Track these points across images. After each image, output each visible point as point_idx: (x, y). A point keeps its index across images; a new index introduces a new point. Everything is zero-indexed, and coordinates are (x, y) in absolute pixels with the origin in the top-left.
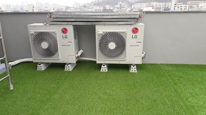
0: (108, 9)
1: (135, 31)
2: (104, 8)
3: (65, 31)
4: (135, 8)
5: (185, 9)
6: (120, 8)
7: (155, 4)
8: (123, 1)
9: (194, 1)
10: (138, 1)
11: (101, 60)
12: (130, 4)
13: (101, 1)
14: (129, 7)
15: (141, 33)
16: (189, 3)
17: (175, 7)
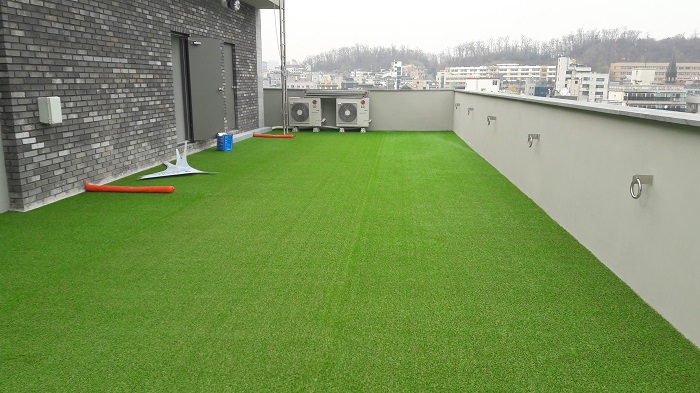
0: (360, 82)
1: (363, 102)
2: (347, 79)
3: (315, 102)
4: (445, 81)
5: (597, 87)
6: (399, 82)
7: (509, 69)
8: (407, 57)
9: (634, 61)
10: (457, 59)
11: (340, 123)
12: (430, 67)
13: (336, 58)
14: (425, 78)
15: (367, 105)
16: (617, 67)
17: (567, 79)
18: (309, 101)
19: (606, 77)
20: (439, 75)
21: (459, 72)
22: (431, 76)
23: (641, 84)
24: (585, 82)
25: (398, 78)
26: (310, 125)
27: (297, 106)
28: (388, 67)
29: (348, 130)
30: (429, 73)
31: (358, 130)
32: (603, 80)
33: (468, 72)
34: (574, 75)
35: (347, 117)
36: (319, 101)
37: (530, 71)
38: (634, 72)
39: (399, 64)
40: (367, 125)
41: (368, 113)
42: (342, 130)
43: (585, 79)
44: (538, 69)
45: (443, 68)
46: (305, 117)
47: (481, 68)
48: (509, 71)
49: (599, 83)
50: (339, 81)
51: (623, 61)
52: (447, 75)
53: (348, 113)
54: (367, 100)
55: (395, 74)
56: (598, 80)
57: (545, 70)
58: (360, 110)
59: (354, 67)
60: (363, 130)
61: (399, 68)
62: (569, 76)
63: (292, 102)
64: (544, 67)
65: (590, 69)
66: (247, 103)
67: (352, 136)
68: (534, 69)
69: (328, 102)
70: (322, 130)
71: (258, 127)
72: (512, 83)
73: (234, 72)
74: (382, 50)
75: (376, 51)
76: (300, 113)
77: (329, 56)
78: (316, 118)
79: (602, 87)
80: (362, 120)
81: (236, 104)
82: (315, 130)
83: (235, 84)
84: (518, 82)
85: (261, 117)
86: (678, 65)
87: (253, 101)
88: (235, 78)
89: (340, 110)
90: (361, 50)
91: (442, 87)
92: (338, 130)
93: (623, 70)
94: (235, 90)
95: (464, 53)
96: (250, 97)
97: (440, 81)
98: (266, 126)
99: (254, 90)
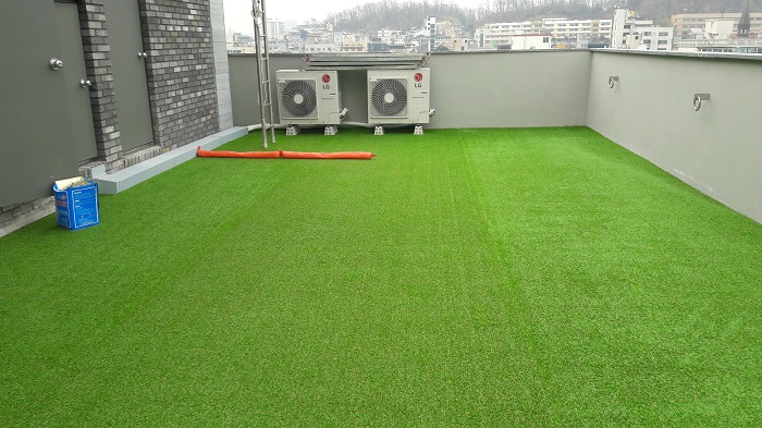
0: (389, 43)
1: (419, 77)
2: (374, 40)
3: (326, 79)
4: (485, 39)
5: (660, 42)
6: (433, 42)
7: (556, 24)
8: (441, 13)
9: (697, 12)
10: (498, 14)
11: (374, 119)
12: (468, 24)
13: (360, 15)
14: (463, 36)
15: (426, 81)
16: (678, 19)
17: (625, 34)
18: (315, 77)
19: (670, 30)
20: (478, 32)
21: (500, 28)
22: (468, 34)
23: (717, 38)
24: (645, 38)
25: (432, 36)
26: (320, 121)
27: (293, 87)
28: (420, 25)
29: (389, 130)
30: (466, 30)
31: (410, 129)
32: (666, 34)
33: (511, 28)
34: (633, 30)
35: (388, 105)
36: (334, 76)
37: (580, 26)
38: (708, 24)
39: (433, 21)
40: (426, 120)
41: (427, 96)
42: (379, 131)
43: (646, 34)
44: (589, 24)
45: (481, 24)
46: (308, 107)
47: (524, 23)
48: (556, 27)
49: (662, 38)
50: (365, 42)
51: (685, 12)
52: (486, 32)
53: (389, 98)
54: (425, 72)
55: (427, 33)
56: (660, 34)
57: (596, 25)
58: (412, 91)
59: (382, 26)
60: (418, 131)
61: (433, 26)
62: (627, 31)
63: (282, 80)
64: (595, 21)
65: (651, 22)
66: (184, 87)
67: (399, 140)
68: (584, 24)
69: (352, 78)
70: (341, 129)
71: (216, 129)
72: (559, 40)
73: (143, 20)
74: (413, 6)
75: (406, 7)
76: (298, 99)
77: (353, 14)
78: (329, 109)
79: (665, 42)
80: (417, 110)
81: (151, 91)
82: (330, 131)
83: (146, 47)
84: (566, 39)
85: (224, 109)
86: (751, 15)
87: (200, 78)
88: (145, 34)
89: (374, 93)
90: (390, 6)
91: (482, 45)
92: (371, 130)
93: (686, 23)
94: (147, 61)
95: (506, 6)
96: (193, 74)
97: (479, 39)
98: (235, 125)
99: (205, 57)
